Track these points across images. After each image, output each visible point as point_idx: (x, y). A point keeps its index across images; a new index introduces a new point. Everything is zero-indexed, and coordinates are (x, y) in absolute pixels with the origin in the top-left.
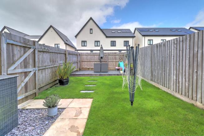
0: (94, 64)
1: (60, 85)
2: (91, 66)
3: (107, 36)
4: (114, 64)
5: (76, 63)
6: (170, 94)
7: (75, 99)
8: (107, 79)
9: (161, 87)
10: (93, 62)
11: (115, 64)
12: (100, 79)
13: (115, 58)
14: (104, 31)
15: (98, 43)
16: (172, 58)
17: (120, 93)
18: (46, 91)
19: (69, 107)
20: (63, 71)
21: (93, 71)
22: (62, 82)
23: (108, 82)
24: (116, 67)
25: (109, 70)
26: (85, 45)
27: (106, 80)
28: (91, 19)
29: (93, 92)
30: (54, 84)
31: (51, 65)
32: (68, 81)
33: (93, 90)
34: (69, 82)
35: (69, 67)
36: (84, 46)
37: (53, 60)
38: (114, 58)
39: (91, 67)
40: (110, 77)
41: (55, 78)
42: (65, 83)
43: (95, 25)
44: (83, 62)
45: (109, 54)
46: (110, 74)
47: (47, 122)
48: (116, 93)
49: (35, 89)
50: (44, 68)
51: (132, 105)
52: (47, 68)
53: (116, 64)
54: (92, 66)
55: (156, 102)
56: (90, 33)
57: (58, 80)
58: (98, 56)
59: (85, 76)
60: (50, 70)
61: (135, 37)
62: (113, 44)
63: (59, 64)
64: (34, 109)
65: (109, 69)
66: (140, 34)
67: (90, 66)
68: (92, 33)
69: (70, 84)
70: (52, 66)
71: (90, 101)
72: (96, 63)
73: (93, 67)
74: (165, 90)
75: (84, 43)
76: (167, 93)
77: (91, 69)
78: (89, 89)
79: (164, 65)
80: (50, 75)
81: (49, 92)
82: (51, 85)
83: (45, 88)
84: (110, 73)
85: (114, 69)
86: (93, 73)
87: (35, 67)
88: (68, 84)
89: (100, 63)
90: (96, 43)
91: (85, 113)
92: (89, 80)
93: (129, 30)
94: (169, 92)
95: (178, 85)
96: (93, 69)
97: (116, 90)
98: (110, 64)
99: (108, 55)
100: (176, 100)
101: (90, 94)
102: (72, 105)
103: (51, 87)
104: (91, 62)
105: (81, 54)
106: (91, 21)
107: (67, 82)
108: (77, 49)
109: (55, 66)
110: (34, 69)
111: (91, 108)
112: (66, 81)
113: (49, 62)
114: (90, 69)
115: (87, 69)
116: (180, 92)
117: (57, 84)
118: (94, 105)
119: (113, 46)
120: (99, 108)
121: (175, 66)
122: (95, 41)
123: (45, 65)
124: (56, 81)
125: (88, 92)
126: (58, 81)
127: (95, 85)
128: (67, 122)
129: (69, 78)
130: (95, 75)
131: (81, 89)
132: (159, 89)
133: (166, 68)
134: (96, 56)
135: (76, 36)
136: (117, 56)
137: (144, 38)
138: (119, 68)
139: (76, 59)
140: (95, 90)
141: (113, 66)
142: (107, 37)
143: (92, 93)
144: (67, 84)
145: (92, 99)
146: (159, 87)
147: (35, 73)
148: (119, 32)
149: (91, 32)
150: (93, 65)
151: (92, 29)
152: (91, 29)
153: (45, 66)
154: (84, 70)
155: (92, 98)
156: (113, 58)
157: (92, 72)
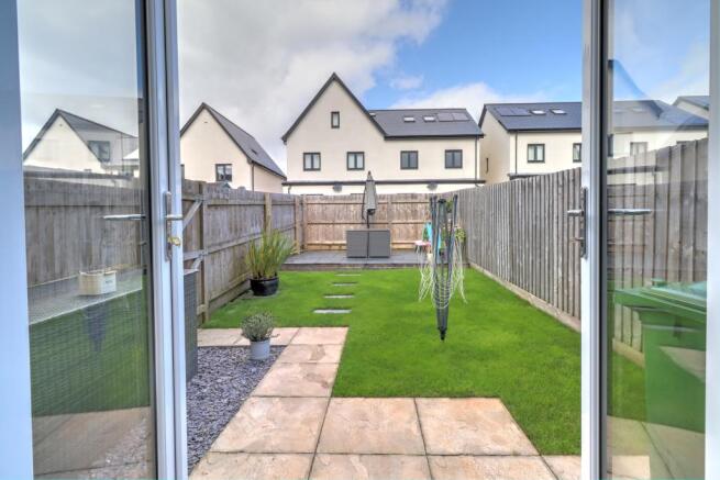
0: (349, 232)
1: (255, 294)
2: (338, 239)
3: (390, 134)
4: (408, 232)
5: (293, 231)
6: (551, 317)
7: (305, 329)
8: (388, 278)
9: (531, 298)
10: (344, 226)
11: (412, 231)
12: (365, 279)
13: (414, 213)
14: (376, 119)
15: (360, 159)
16: (555, 220)
17: (417, 315)
18: (223, 310)
19: (294, 342)
20: (262, 255)
21: (344, 255)
22: (260, 287)
23: (388, 287)
24: (417, 239)
25: (393, 250)
26: (316, 166)
27: (385, 280)
28: (334, 78)
29: (347, 311)
30: (238, 291)
31: (233, 241)
32: (276, 285)
33: (346, 309)
34: (280, 287)
35: (278, 244)
36: (312, 169)
37: (236, 226)
38: (409, 211)
39: (336, 242)
40: (396, 272)
41: (240, 274)
42: (270, 289)
43: (347, 99)
44: (313, 227)
45: (394, 200)
46: (395, 262)
47: (254, 370)
48: (409, 314)
49: (203, 303)
50: (218, 248)
51: (443, 338)
52: (224, 249)
53: (416, 232)
54: (340, 238)
55: (506, 333)
56: (333, 127)
57: (249, 282)
58: (359, 207)
59: (319, 270)
60: (229, 255)
61: (482, 136)
62: (410, 161)
63: (251, 235)
64: (213, 348)
65: (395, 247)
66: (501, 127)
67: (334, 239)
68: (338, 127)
69: (281, 294)
70: (235, 243)
71: (342, 332)
72: (352, 228)
73: (345, 242)
74: (542, 308)
75: (312, 159)
76: (545, 314)
77: (337, 247)
78: (335, 305)
79: (538, 240)
80: (231, 266)
81: (231, 312)
82: (231, 296)
83: (220, 302)
84: (396, 260)
85: (410, 246)
86: (345, 261)
87: (201, 247)
88: (278, 292)
89: (364, 228)
90: (352, 158)
91: (334, 355)
92: (333, 280)
93: (463, 111)
94: (550, 312)
95: (566, 291)
96: (344, 248)
97: (410, 307)
98: (397, 231)
99: (389, 201)
100: (560, 328)
101: (340, 316)
102: (298, 340)
103: (232, 301)
104: (338, 226)
105: (305, 201)
106: (335, 86)
107: (274, 286)
108: (289, 180)
109: (241, 241)
110: (201, 252)
111: (346, 343)
112: (272, 285)
113: (228, 233)
114: (333, 247)
115: (324, 248)
116: (571, 311)
117: (246, 292)
118: (352, 340)
119: (409, 168)
120: (364, 345)
121: (560, 242)
122: (349, 153)
123: (218, 241)
124: (243, 283)
125: (335, 312)
126: (248, 285)
127: (352, 294)
128: (296, 368)
129: (279, 276)
130: (350, 265)
131: (317, 306)
132: (528, 303)
133: (543, 247)
134: (352, 207)
135: (285, 139)
136: (420, 206)
137: (512, 138)
138: (424, 244)
139: (292, 216)
140: (354, 306)
141: (408, 238)
142: (388, 138)
143: (345, 314)
144: (274, 291)
145: (346, 329)
146: (529, 300)
147: (202, 263)
148: (426, 119)
149: (335, 123)
150: (344, 235)
151: (338, 113)
152: (335, 114)
153: (220, 244)
154: (316, 251)
155: (345, 326)
156: (406, 212)
157: (341, 258)
